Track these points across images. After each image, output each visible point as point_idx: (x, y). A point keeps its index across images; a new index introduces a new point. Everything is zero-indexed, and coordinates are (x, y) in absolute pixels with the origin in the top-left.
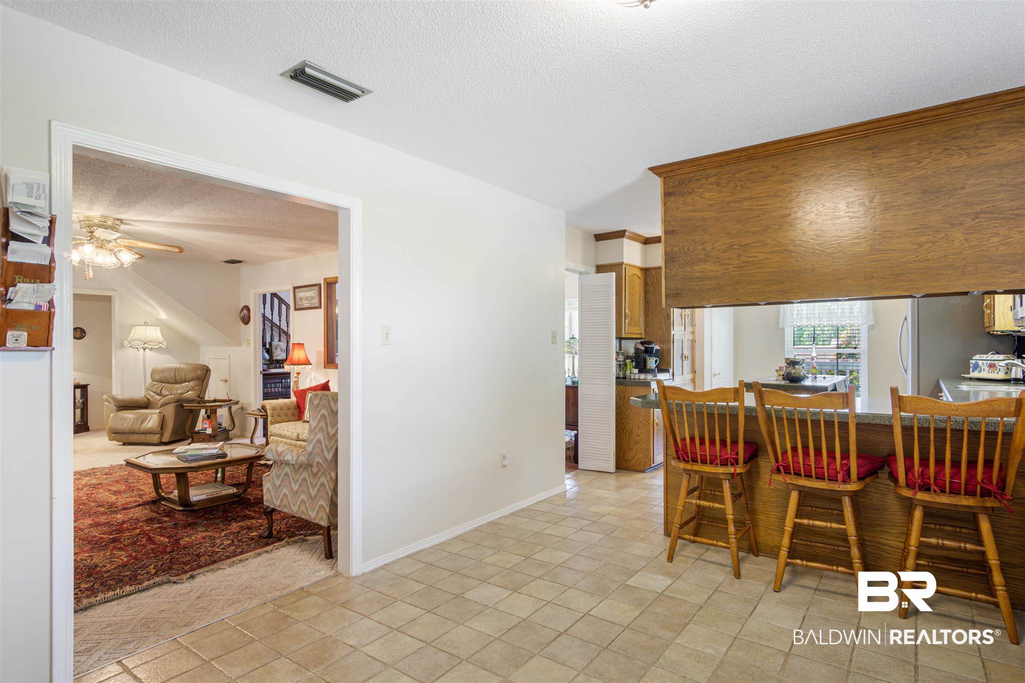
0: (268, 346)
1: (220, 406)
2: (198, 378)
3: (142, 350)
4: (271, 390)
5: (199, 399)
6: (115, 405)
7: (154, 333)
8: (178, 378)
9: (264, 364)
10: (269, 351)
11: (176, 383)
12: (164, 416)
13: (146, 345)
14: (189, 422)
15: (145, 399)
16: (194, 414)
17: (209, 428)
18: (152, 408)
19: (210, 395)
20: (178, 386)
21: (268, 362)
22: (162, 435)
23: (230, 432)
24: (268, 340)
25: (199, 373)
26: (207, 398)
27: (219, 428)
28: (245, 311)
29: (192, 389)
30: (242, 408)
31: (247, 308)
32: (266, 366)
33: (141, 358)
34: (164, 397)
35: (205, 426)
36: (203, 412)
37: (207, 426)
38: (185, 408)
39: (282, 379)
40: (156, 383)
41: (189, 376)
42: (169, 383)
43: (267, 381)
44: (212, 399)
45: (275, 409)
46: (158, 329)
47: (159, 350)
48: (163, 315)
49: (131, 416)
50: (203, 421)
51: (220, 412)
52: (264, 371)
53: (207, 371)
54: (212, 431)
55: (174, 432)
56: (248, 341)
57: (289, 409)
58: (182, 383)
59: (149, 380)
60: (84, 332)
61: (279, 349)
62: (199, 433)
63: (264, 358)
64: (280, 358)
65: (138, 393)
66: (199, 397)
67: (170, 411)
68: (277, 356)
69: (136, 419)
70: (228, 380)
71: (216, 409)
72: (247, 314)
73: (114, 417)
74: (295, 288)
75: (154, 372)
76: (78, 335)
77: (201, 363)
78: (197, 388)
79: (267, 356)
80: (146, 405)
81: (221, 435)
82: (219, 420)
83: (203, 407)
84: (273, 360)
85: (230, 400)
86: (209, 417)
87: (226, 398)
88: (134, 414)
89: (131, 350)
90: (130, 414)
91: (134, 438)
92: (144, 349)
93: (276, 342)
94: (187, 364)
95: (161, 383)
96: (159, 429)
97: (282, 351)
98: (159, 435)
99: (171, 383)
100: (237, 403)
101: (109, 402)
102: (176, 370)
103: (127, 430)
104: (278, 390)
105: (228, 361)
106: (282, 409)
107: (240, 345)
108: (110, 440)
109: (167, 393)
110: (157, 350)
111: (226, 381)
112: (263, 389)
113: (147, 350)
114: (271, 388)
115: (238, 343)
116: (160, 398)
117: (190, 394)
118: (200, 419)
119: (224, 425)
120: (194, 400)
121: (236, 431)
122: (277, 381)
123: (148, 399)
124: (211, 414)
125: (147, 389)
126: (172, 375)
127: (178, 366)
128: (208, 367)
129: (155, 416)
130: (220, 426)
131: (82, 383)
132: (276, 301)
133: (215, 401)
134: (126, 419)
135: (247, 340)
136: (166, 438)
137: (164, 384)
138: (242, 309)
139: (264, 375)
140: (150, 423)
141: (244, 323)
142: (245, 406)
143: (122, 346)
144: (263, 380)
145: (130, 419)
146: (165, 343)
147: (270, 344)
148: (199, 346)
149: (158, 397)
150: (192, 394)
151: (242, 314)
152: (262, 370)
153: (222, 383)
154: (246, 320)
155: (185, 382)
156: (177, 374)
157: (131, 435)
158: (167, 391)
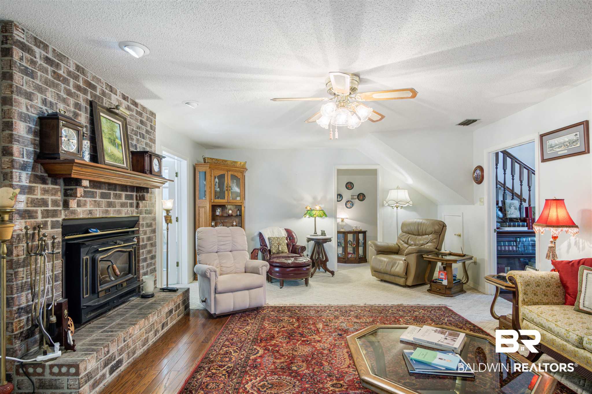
0: (500, 204)
1: (455, 261)
2: (435, 232)
3: (395, 208)
4: (505, 248)
5: (436, 250)
6: (376, 250)
7: (403, 195)
8: (420, 231)
9: (497, 222)
10: (502, 209)
11: (419, 235)
12: (408, 263)
13: (398, 204)
14: (428, 271)
15: (397, 246)
16: (432, 265)
17: (445, 279)
18: (402, 254)
19: (446, 248)
20: (420, 237)
21: (500, 220)
22: (406, 279)
23: (464, 285)
24: (501, 199)
25: (437, 227)
26: (443, 251)
27: (454, 280)
28: (478, 172)
29: (431, 241)
30: (475, 263)
31: (481, 168)
32: (499, 224)
33: (395, 214)
34: (410, 245)
35: (441, 277)
36: (439, 264)
37: (443, 277)
38: (425, 259)
39: (516, 238)
40: (404, 234)
41: (430, 230)
42: (414, 235)
43: (500, 239)
44: (448, 252)
45: (528, 285)
46: (406, 191)
47: (407, 208)
48: (410, 181)
49: (385, 259)
50: (439, 272)
51: (454, 265)
52: (497, 228)
53: (443, 226)
54: (448, 283)
55: (417, 277)
56: (481, 201)
57: (549, 286)
58: (423, 235)
59: (400, 232)
60: (365, 196)
61: (513, 208)
62: (436, 282)
63: (498, 217)
64: (514, 216)
65: (392, 241)
66: (436, 249)
67: (413, 260)
68: (511, 214)
69: (388, 263)
70: (461, 235)
71: (452, 264)
72: (480, 174)
73: (375, 258)
74: (542, 136)
75: (403, 225)
76: (361, 198)
77: (439, 219)
78: (434, 240)
79: (501, 215)
80: (396, 251)
81: (455, 287)
82: (454, 273)
83: (440, 260)
84: (507, 219)
85: (464, 256)
86: (445, 268)
87: (460, 252)
88: (388, 258)
89: (390, 209)
90: (385, 258)
91: (387, 278)
92: (397, 208)
93: (508, 201)
94: (428, 220)
95: (408, 234)
96: (404, 274)
97: (516, 209)
98: (404, 279)
99: (415, 235)
100: (471, 258)
101: (372, 247)
102: (419, 224)
103: (382, 270)
104: (513, 248)
105: (461, 218)
106: (538, 286)
107: (472, 203)
108: (373, 276)
109: (412, 243)
110: (405, 208)
111: (460, 236)
112: (497, 246)
113: (399, 208)
114: (505, 246)
115: (472, 202)
116: (407, 246)
117: (430, 246)
118: (437, 269)
119: (458, 277)
120: (432, 252)
121: (470, 283)
122: (512, 239)
123: (399, 246)
124: (447, 266)
125: (399, 238)
126: (416, 228)
127: (421, 221)
128: (444, 223)
129: (402, 262)
130: (454, 278)
131: (363, 230)
132: (509, 160)
133: (450, 254)
134: (381, 261)
135: (480, 199)
136: (409, 283)
137: (410, 235)
138: (476, 170)
139: (498, 233)
140: (398, 267)
141: (477, 183)
142: (478, 261)
143: (383, 205)
144: (497, 237)
145: (385, 262)
146: (411, 203)
147: (504, 203)
148: (437, 205)
149: (406, 246)
150: (431, 246)
151: (475, 174)
152: (496, 228)
153: (456, 237)
154: (479, 180)
155: (426, 234)
156: (419, 228)
157: (385, 275)
158: (412, 241)
